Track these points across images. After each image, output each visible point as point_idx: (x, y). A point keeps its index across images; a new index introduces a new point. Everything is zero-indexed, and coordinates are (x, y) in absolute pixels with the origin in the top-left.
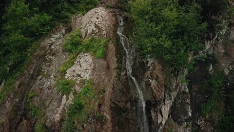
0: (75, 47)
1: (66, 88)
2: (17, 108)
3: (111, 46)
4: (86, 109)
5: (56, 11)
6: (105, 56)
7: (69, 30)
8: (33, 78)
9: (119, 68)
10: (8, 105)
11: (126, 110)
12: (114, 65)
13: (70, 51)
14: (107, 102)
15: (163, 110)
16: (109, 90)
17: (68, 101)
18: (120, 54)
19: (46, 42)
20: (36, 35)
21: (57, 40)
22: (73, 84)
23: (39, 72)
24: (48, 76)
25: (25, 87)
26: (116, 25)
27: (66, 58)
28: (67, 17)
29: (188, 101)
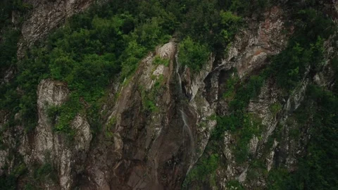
0: (157, 62)
1: (153, 78)
2: (134, 87)
3: (172, 62)
4: (160, 84)
5: (149, 45)
6: (169, 66)
7: (155, 54)
8: (139, 76)
9: (173, 70)
10: (130, 86)
11: (174, 85)
12: (172, 69)
13: (154, 64)
14: (168, 82)
15: (192, 88)
16: (169, 78)
17: (153, 82)
18: (175, 65)
19: (144, 60)
20: (140, 57)
21: (149, 59)
22: (156, 76)
23: (142, 73)
24: (146, 74)
25: (137, 79)
26: (175, 53)
27: (153, 67)
28: (153, 48)
29: (217, 92)
